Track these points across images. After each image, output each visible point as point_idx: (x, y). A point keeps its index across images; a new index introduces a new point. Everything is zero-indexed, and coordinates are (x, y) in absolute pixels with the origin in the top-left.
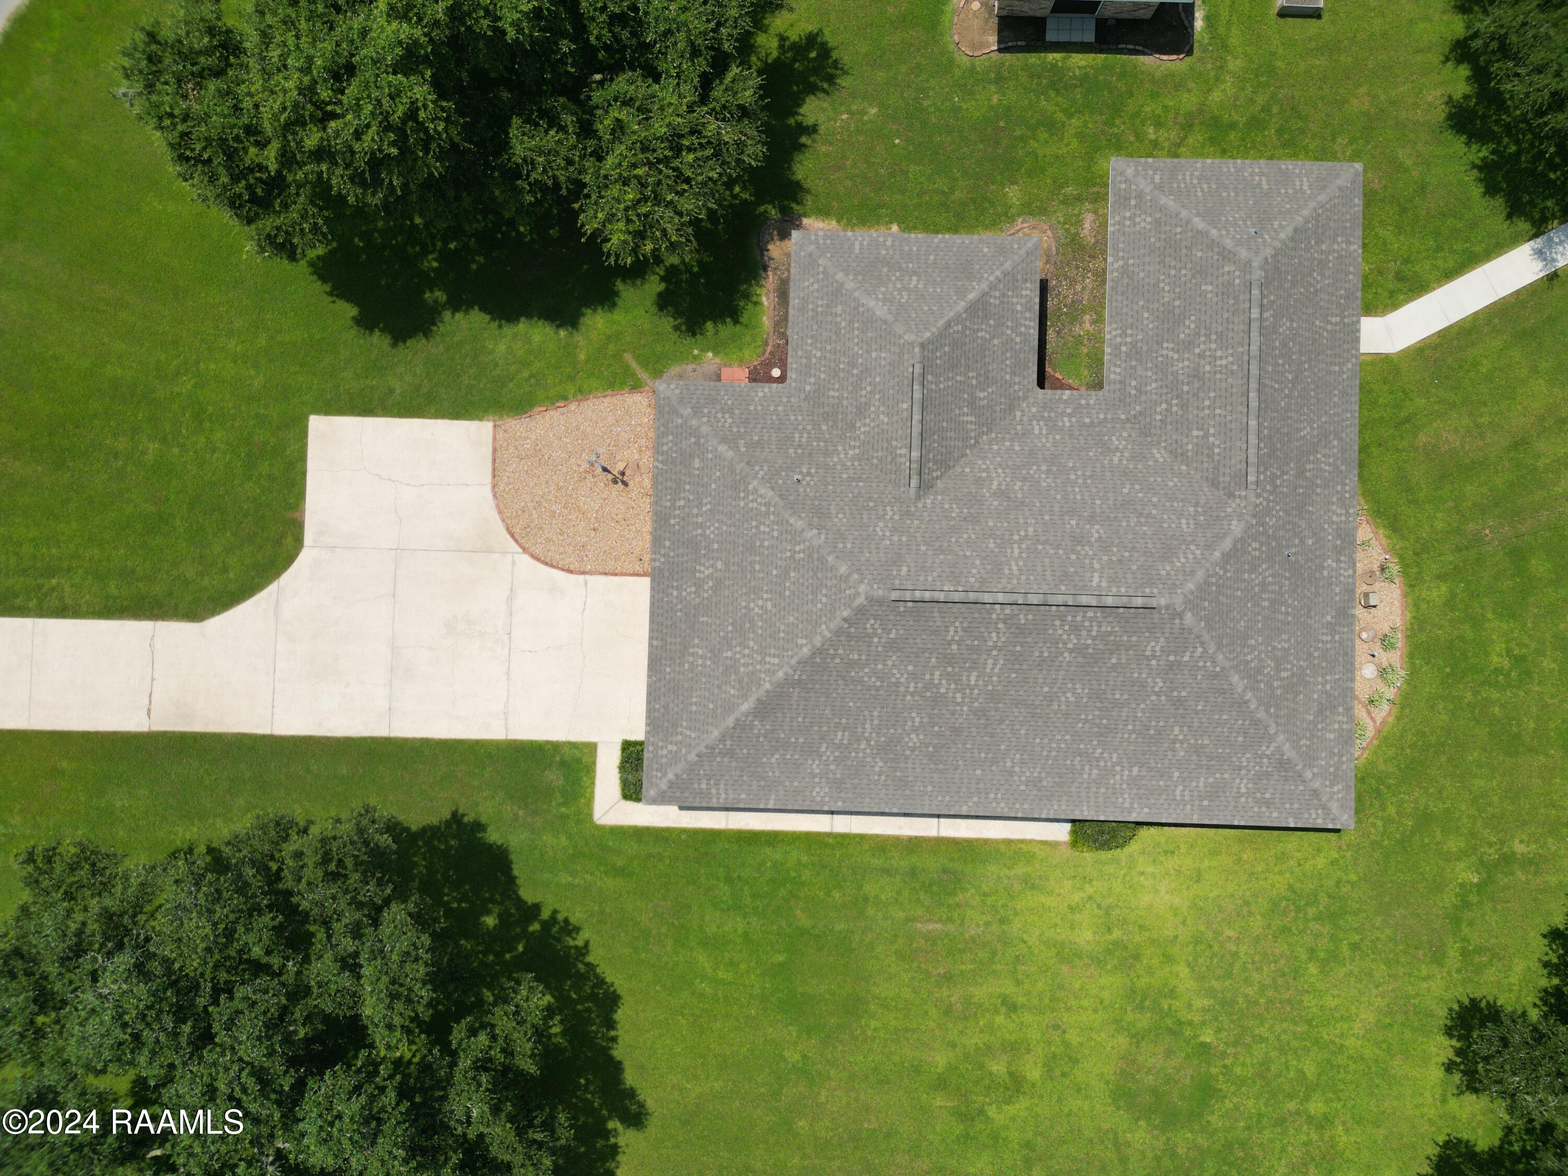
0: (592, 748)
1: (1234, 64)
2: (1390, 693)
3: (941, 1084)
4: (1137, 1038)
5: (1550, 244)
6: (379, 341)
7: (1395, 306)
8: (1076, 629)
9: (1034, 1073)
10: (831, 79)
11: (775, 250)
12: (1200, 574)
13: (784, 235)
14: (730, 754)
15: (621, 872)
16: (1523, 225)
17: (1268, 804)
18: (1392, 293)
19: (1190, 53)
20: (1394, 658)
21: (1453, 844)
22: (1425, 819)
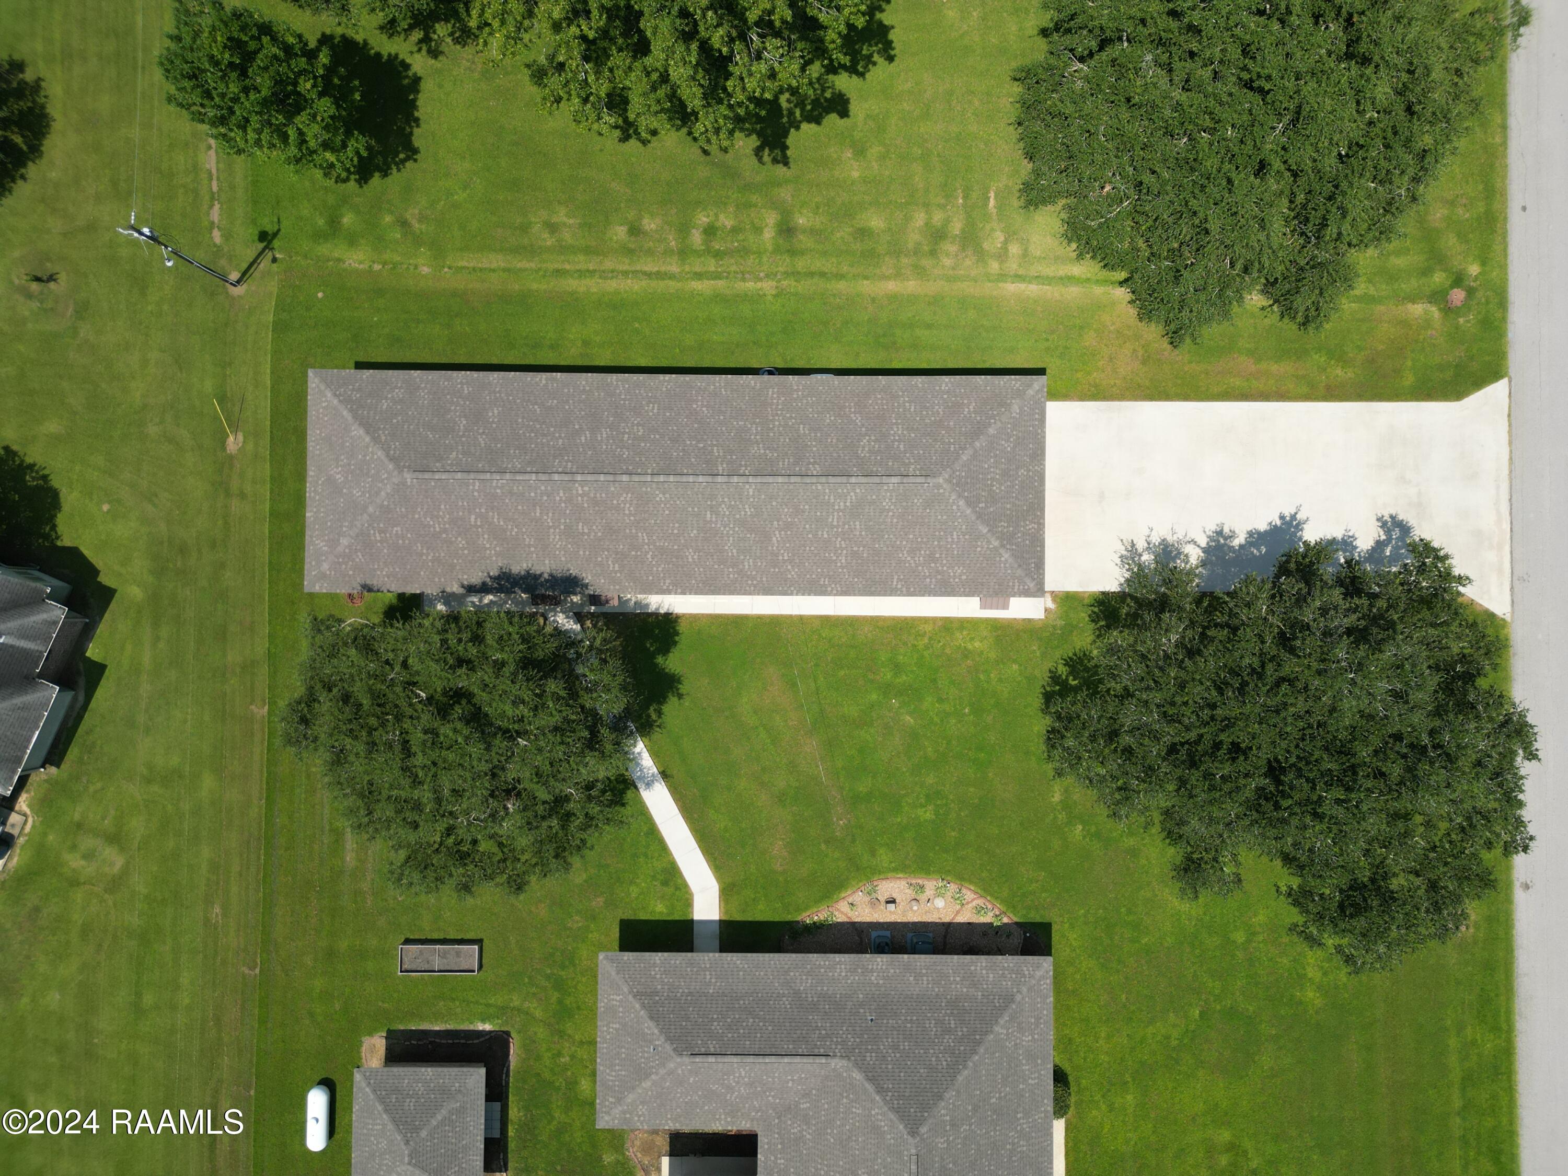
1: (516, 1003)
2: (953, 888)
4: (1199, 1063)
5: (641, 778)
7: (686, 885)
9: (1225, 1136)
12: (892, 1116)
16: (630, 794)
17: (1038, 1018)
18: (677, 888)
19: (508, 1033)
20: (931, 885)
21: (1056, 843)
22: (1040, 863)
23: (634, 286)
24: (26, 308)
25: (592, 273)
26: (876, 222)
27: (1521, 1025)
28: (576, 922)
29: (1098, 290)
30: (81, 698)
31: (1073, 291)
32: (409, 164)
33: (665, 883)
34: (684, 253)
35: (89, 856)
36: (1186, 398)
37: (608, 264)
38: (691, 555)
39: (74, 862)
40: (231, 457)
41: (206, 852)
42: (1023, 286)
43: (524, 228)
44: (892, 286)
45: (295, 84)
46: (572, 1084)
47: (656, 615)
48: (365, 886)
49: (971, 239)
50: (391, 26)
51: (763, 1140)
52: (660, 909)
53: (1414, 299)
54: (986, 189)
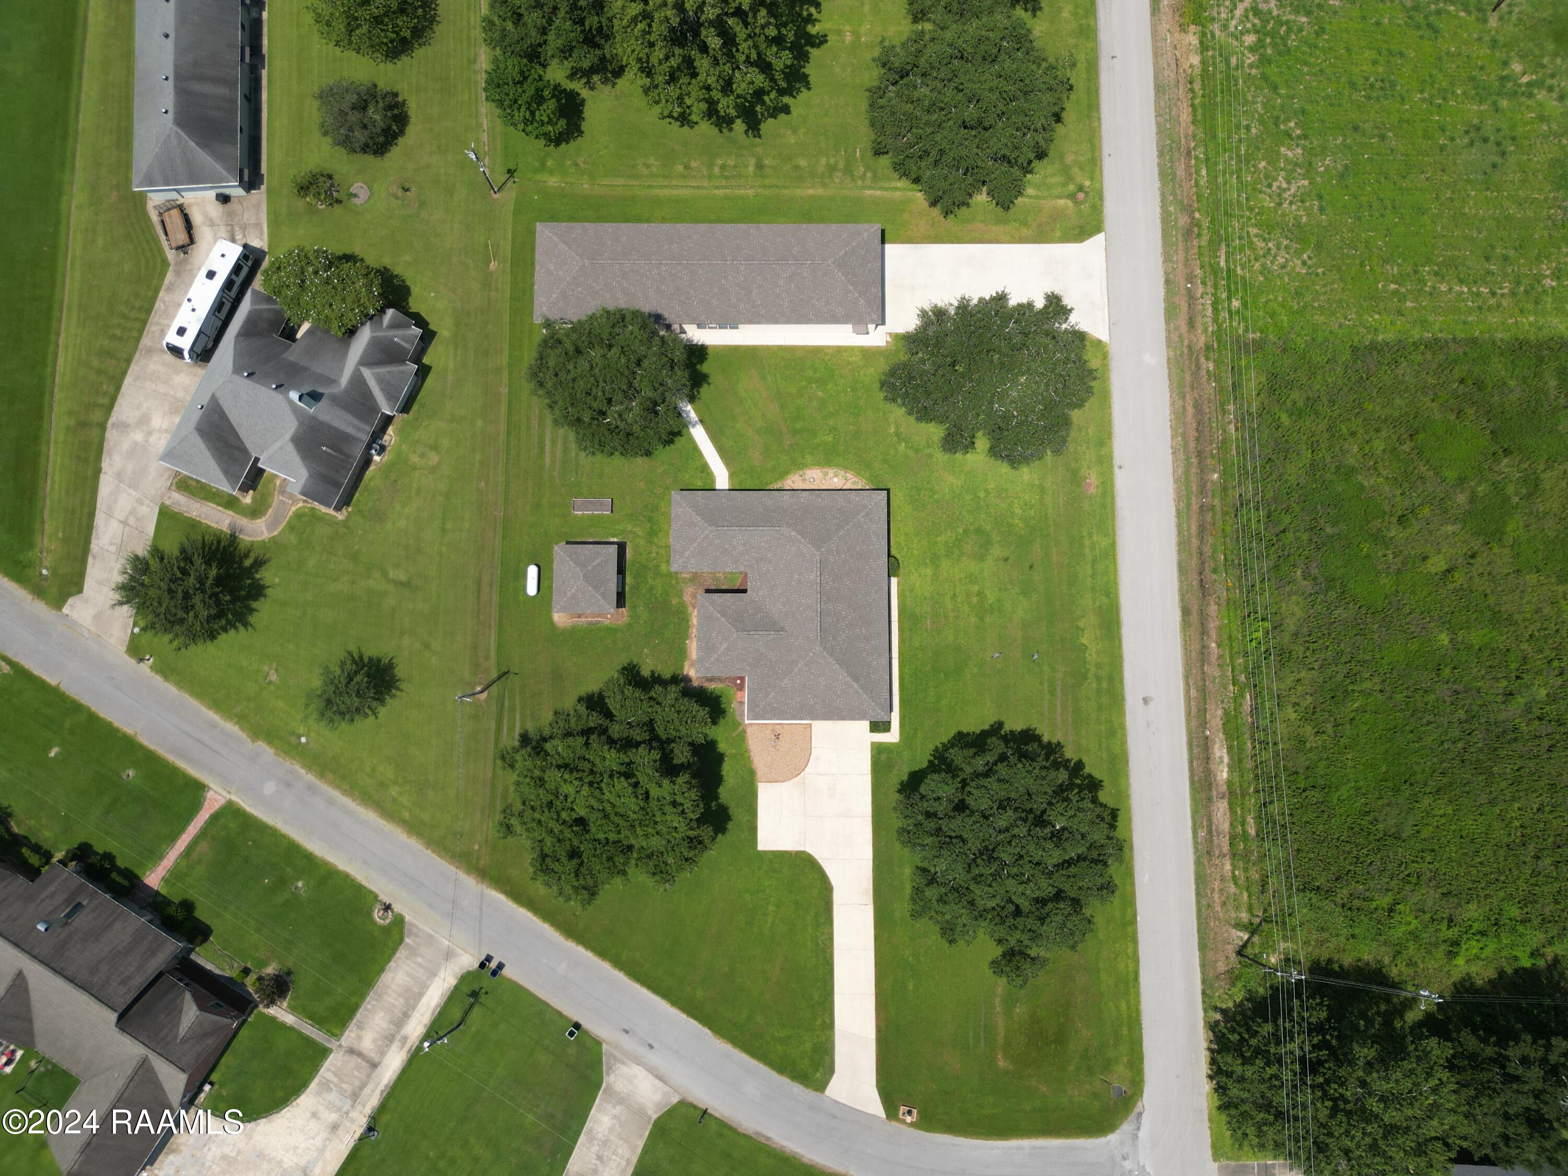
0: (873, 744)
1: (629, 528)
2: (842, 473)
3: (982, 619)
4: (962, 554)
5: (690, 423)
6: (730, 825)
7: (711, 472)
8: (827, 582)
9: (977, 588)
10: (634, 666)
11: (695, 684)
12: (809, 545)
13: (690, 680)
14: (871, 690)
15: (916, 730)
16: (684, 432)
17: (880, 519)
18: (707, 473)
19: (624, 543)
20: (831, 472)
21: (892, 452)
22: (884, 461)
23: (686, 192)
24: (396, 204)
25: (666, 186)
26: (803, 163)
27: (1119, 532)
28: (659, 490)
29: (910, 194)
31: (898, 193)
32: (580, 138)
33: (702, 472)
34: (710, 177)
35: (422, 456)
36: (952, 242)
37: (674, 182)
38: (715, 302)
39: (415, 459)
40: (492, 273)
41: (478, 457)
42: (873, 192)
43: (634, 166)
44: (811, 192)
46: (658, 566)
47: (696, 345)
48: (555, 474)
49: (848, 170)
50: (572, 76)
51: (750, 576)
52: (699, 484)
53: (1060, 197)
54: (855, 148)
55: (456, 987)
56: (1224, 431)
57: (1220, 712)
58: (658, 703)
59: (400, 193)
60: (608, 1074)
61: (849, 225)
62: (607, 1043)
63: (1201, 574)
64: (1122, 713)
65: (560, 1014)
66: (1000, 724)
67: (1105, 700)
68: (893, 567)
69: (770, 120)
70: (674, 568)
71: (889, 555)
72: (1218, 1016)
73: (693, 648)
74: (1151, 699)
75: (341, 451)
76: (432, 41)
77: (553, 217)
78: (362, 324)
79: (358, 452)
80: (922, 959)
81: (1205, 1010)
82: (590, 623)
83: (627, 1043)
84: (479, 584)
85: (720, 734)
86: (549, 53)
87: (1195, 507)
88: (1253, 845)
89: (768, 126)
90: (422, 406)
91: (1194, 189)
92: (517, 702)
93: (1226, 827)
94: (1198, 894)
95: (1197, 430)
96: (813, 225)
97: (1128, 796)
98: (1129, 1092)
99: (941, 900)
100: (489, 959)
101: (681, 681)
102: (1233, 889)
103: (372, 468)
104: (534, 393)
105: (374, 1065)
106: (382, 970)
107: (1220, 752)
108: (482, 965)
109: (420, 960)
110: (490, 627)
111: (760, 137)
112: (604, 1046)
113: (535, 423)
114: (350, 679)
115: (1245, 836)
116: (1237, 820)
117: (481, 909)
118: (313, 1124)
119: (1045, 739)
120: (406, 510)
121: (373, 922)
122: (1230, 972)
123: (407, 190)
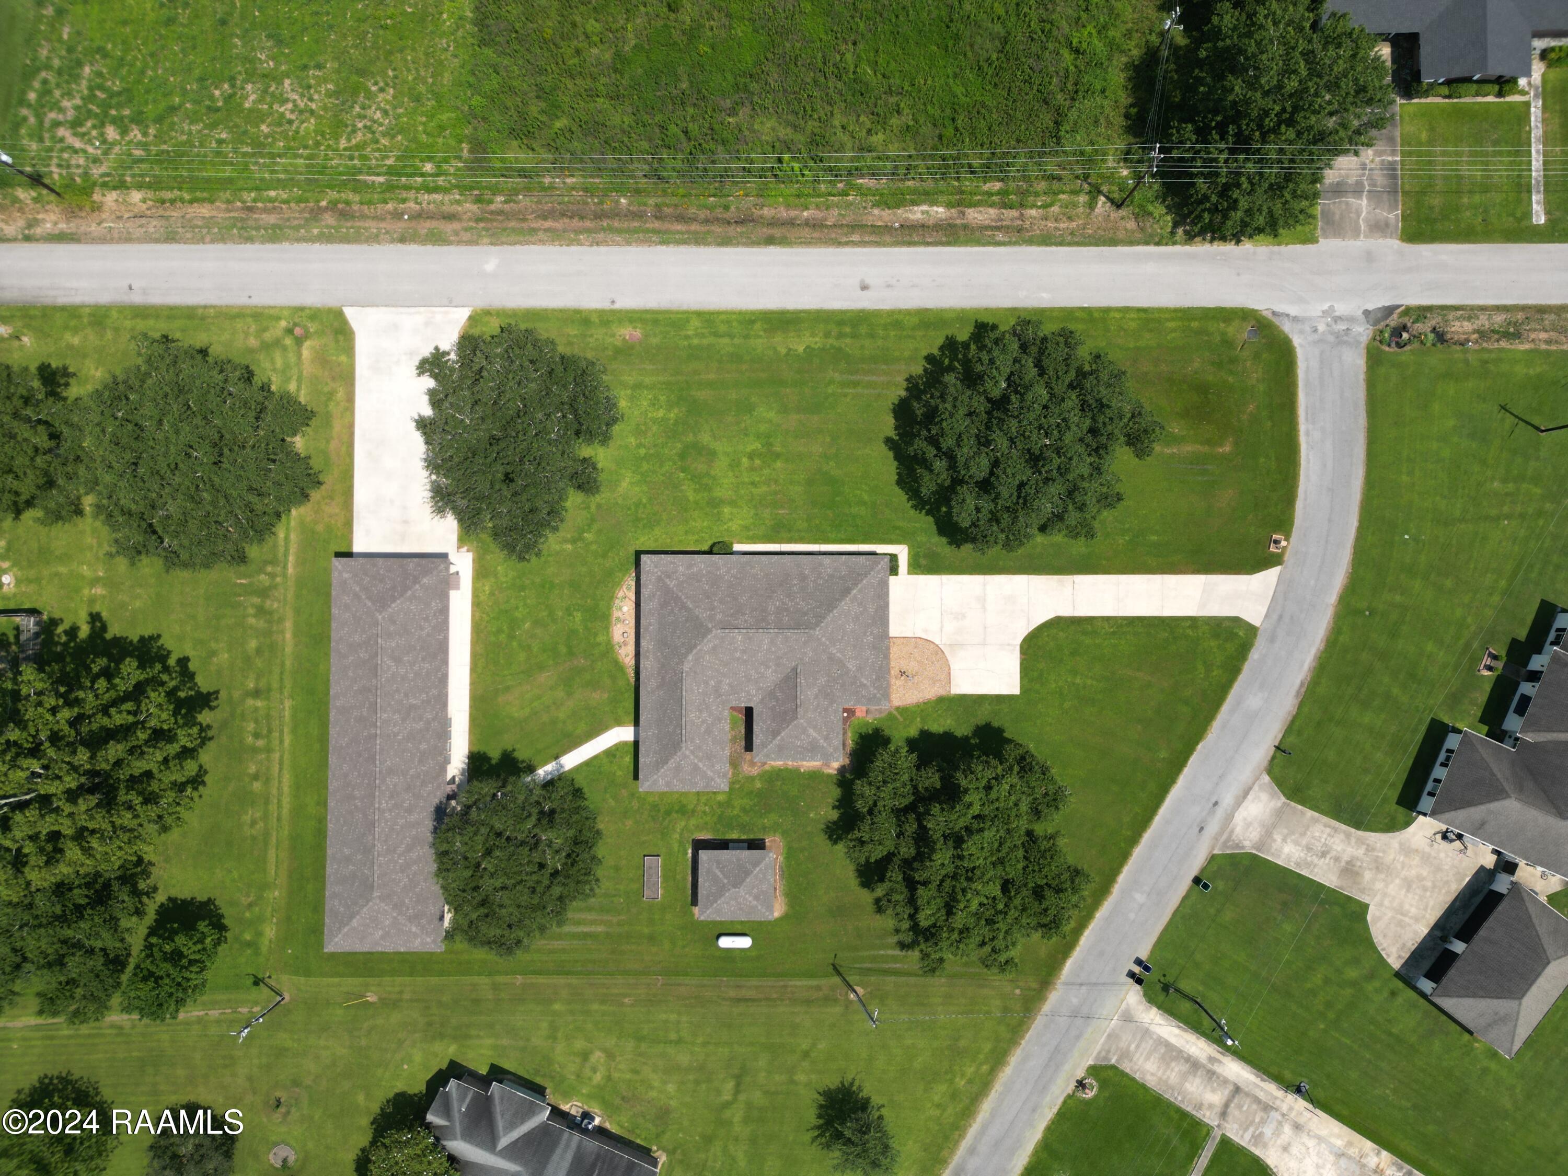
0: (909, 573)
1: (677, 836)
2: (617, 602)
3: (778, 456)
4: (708, 474)
5: (558, 770)
6: (996, 724)
7: (615, 746)
8: (746, 621)
9: (745, 460)
10: (828, 827)
11: (847, 761)
12: (704, 642)
13: (843, 767)
14: (859, 574)
15: (896, 528)
16: (569, 777)
17: (669, 562)
18: (617, 751)
19: (693, 841)
20: (616, 614)
21: (594, 547)
22: (604, 556)
23: (287, 778)
24: (295, 1114)
25: (279, 801)
26: (253, 644)
27: (685, 307)
28: (635, 804)
29: (293, 523)
30: (509, 1077)
31: (293, 536)
32: (217, 903)
33: (614, 756)
34: (269, 750)
35: (594, 1070)
36: (352, 477)
37: (274, 791)
38: (424, 746)
39: (598, 1078)
40: (380, 999)
41: (595, 1007)
42: (290, 565)
43: (254, 838)
45: (165, 953)
46: (720, 804)
47: (469, 764)
48: (615, 920)
49: (264, 593)
50: (139, 912)
51: (734, 704)
52: (628, 759)
53: (299, 355)
54: (236, 584)
55: (1159, 1007)
56: (573, 189)
57: (876, 211)
58: (875, 804)
59: (282, 1109)
60: (1243, 847)
61: (333, 593)
62: (1213, 849)
63: (729, 223)
64: (876, 313)
65: (1185, 898)
66: (888, 441)
67: (863, 330)
68: (719, 549)
69: (199, 679)
70: (724, 786)
71: (710, 552)
72: (1180, 231)
73: (809, 764)
74: (862, 281)
75: (594, 1165)
76: (93, 1080)
77: (316, 931)
78: (444, 1148)
79: (592, 1145)
80: (1127, 526)
81: (1174, 243)
82: (782, 876)
83: (1212, 828)
84: (739, 1000)
85: (900, 734)
86: (118, 945)
87: (657, 224)
88: (1012, 185)
89: (204, 683)
90: (537, 1072)
91: (292, 205)
92: (866, 953)
93: (992, 212)
94: (1061, 244)
95: (571, 217)
96: (333, 634)
97: (963, 311)
98: (1253, 323)
99: (1081, 508)
100: (1131, 975)
101: (843, 776)
102: (1055, 209)
103: (608, 1125)
104: (527, 949)
105: (1237, 1089)
106: (1143, 1086)
107: (917, 213)
108: (1139, 981)
109: (1133, 1047)
110: (785, 987)
111: (217, 692)
112: (1216, 852)
113: (557, 944)
114: (849, 1142)
115: (1003, 193)
116: (986, 201)
117: (1081, 985)
118: (1294, 1150)
119: (903, 393)
120: (656, 1084)
121: (1096, 1096)
122: (1136, 216)
123: (278, 1104)
